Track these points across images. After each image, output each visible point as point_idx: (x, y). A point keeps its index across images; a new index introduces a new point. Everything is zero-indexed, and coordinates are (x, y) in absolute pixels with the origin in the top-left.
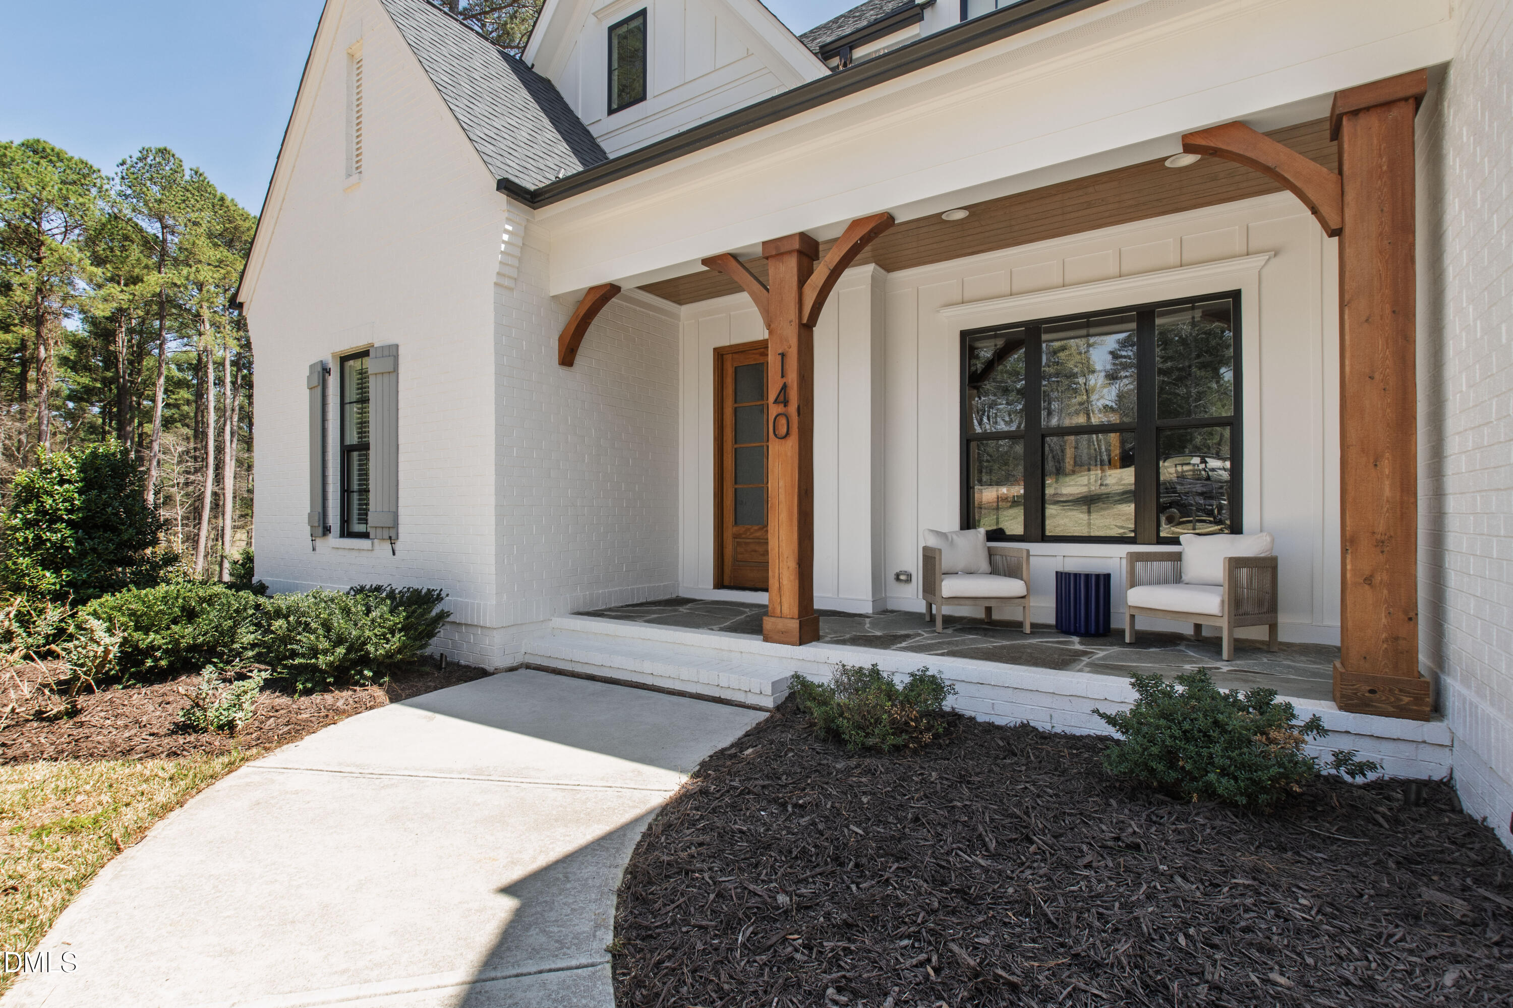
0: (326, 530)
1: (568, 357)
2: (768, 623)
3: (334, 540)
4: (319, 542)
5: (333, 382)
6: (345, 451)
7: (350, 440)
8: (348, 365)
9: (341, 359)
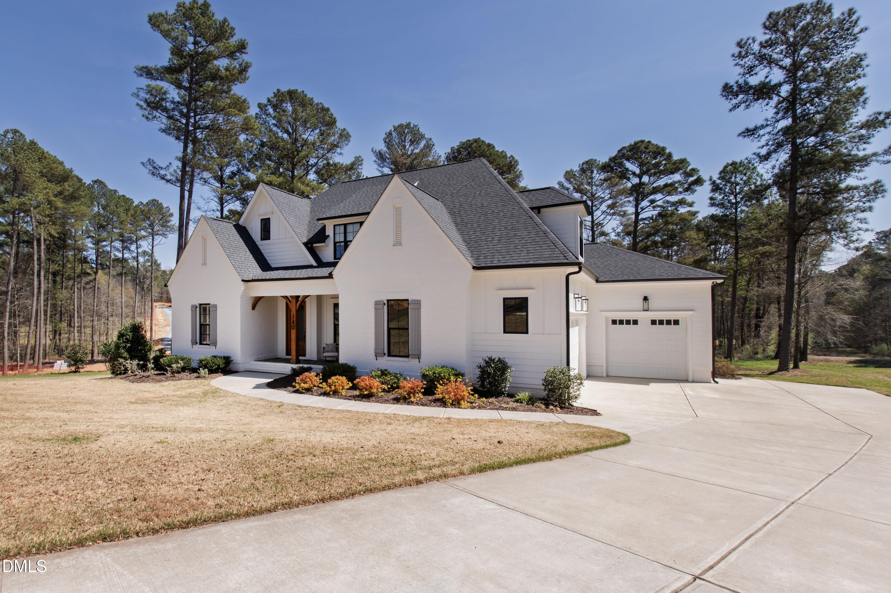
0: (197, 343)
1: (254, 308)
2: (291, 361)
3: (198, 345)
4: (194, 346)
5: (198, 310)
6: (201, 325)
7: (202, 323)
8: (202, 306)
9: (200, 305)
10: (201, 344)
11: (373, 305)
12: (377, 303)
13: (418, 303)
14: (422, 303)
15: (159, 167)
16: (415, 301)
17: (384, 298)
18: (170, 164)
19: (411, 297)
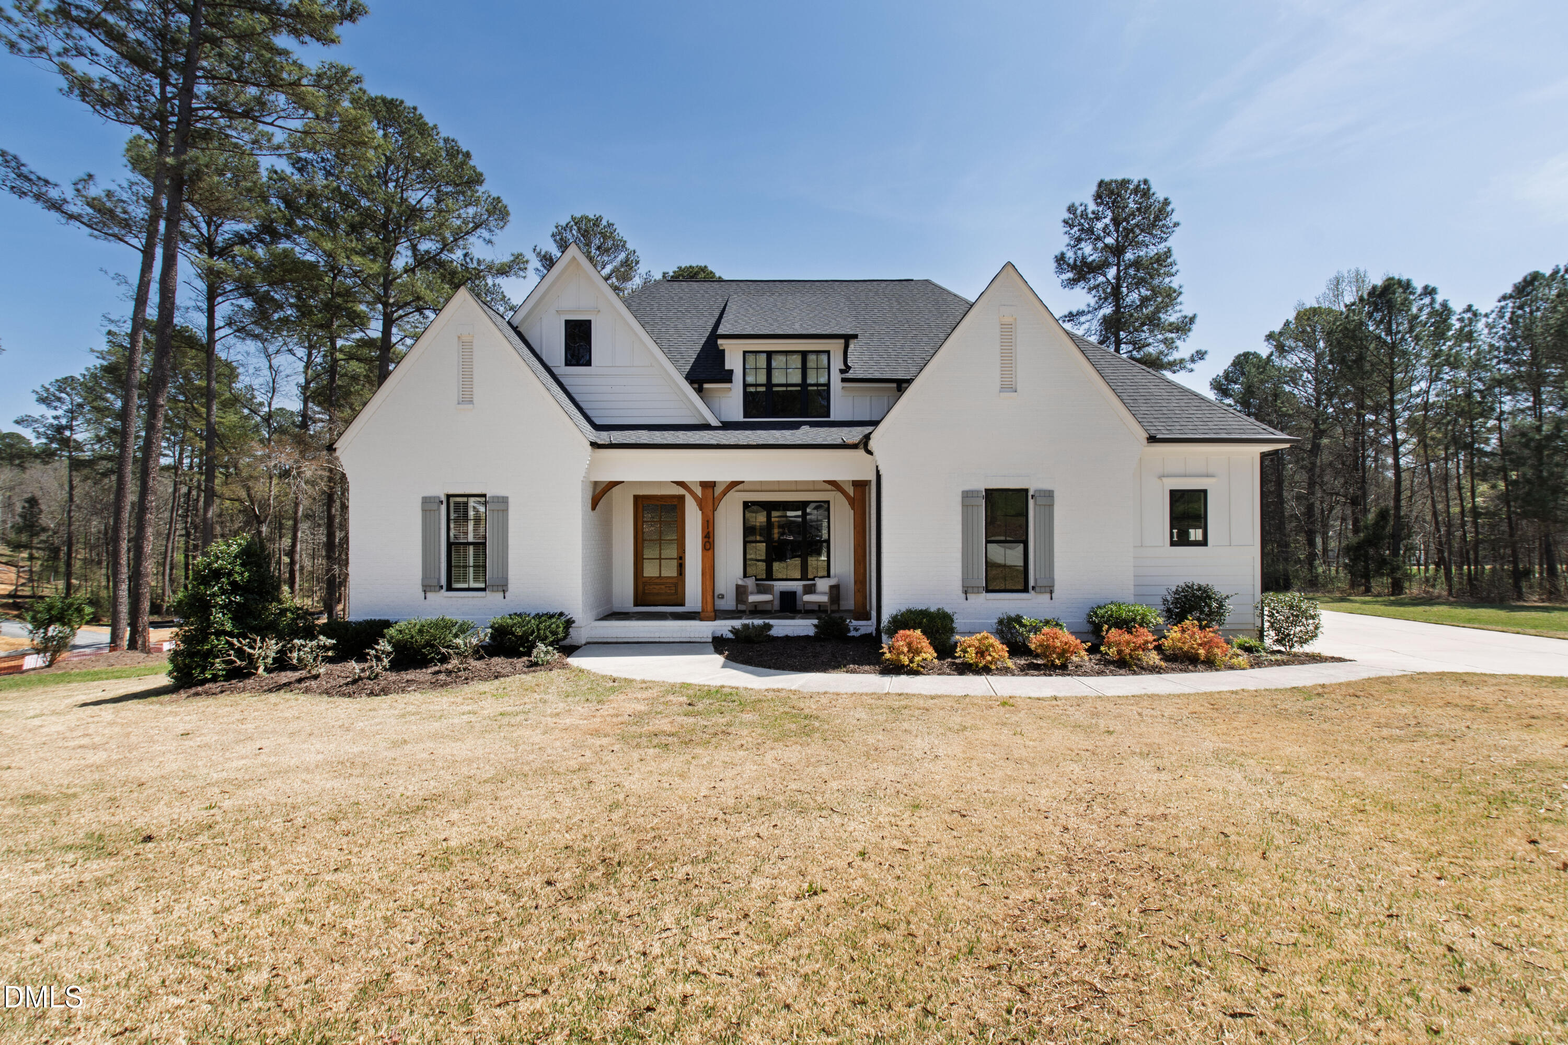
0: (441, 587)
1: (595, 506)
2: (703, 614)
3: (443, 594)
4: (429, 596)
5: (441, 509)
6: (450, 545)
7: (452, 540)
8: (452, 500)
9: (449, 497)
10: (450, 588)
11: (959, 499)
12: (967, 496)
13: (1048, 496)
14: (1056, 494)
15: (39, 178)
16: (1045, 491)
17: (982, 485)
18: (90, 176)
19: (1033, 485)
